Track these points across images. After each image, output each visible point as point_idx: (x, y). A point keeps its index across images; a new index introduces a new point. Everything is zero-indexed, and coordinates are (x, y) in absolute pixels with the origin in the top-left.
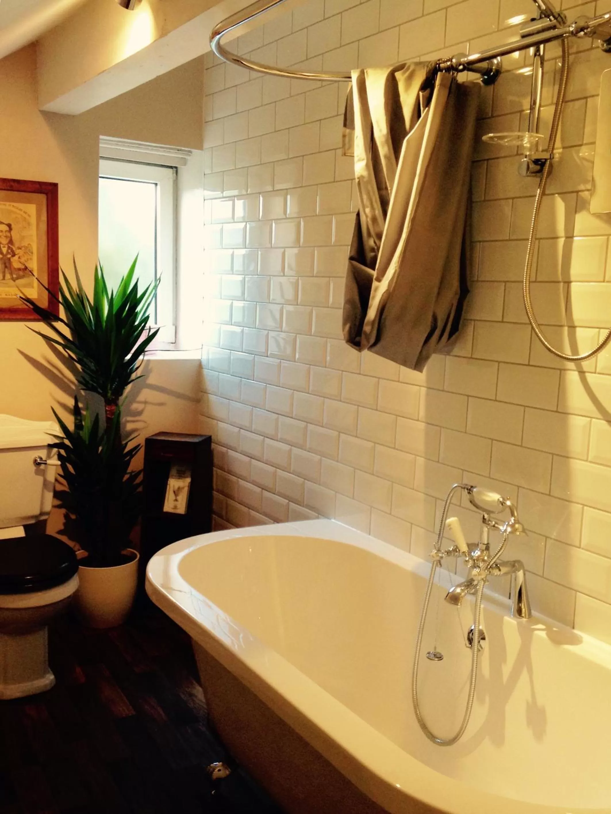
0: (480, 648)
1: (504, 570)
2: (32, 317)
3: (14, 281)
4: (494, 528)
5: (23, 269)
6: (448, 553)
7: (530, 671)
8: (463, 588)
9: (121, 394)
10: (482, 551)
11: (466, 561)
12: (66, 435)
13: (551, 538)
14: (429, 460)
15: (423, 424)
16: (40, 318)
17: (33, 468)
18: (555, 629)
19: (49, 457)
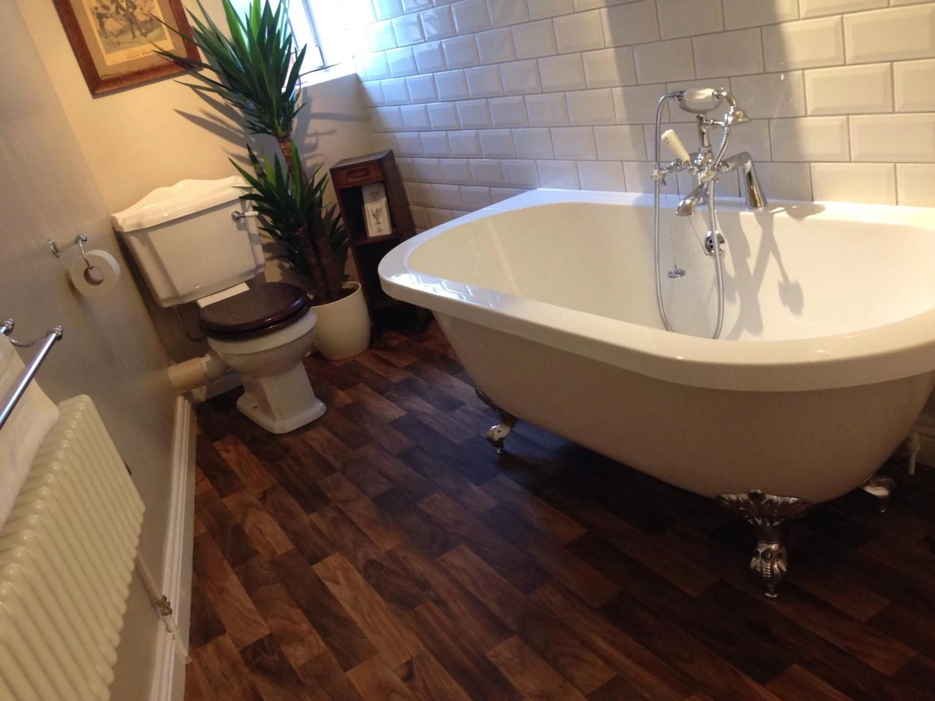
0: (721, 252)
1: (731, 165)
2: (176, 71)
3: (145, 36)
4: (714, 126)
5: (149, 21)
6: (670, 168)
7: (777, 254)
8: (692, 198)
9: (291, 129)
10: (705, 154)
11: (691, 169)
12: (252, 185)
13: (774, 118)
14: (626, 86)
15: (612, 49)
16: (183, 69)
17: (235, 224)
18: (794, 207)
19: (245, 210)
